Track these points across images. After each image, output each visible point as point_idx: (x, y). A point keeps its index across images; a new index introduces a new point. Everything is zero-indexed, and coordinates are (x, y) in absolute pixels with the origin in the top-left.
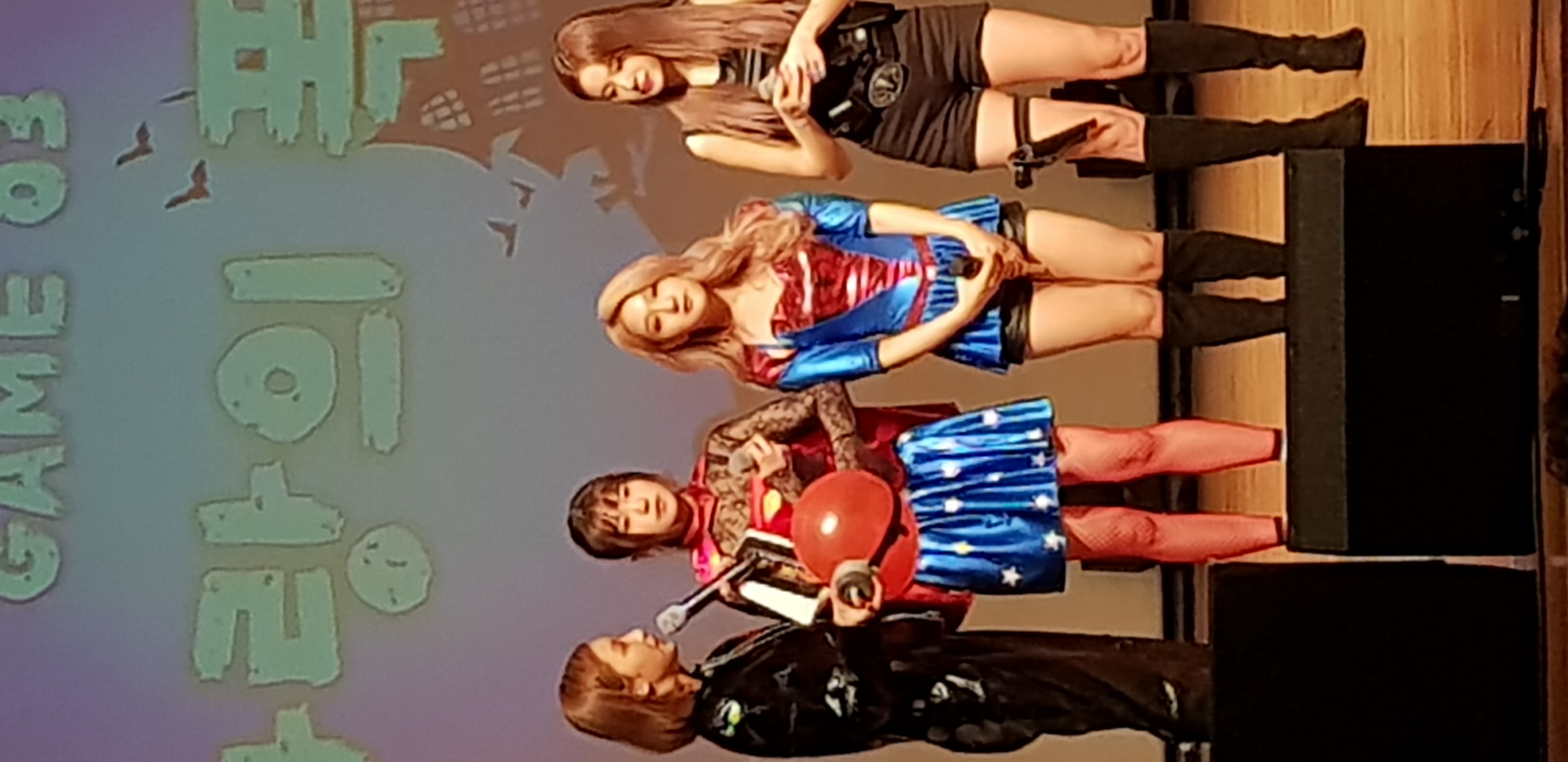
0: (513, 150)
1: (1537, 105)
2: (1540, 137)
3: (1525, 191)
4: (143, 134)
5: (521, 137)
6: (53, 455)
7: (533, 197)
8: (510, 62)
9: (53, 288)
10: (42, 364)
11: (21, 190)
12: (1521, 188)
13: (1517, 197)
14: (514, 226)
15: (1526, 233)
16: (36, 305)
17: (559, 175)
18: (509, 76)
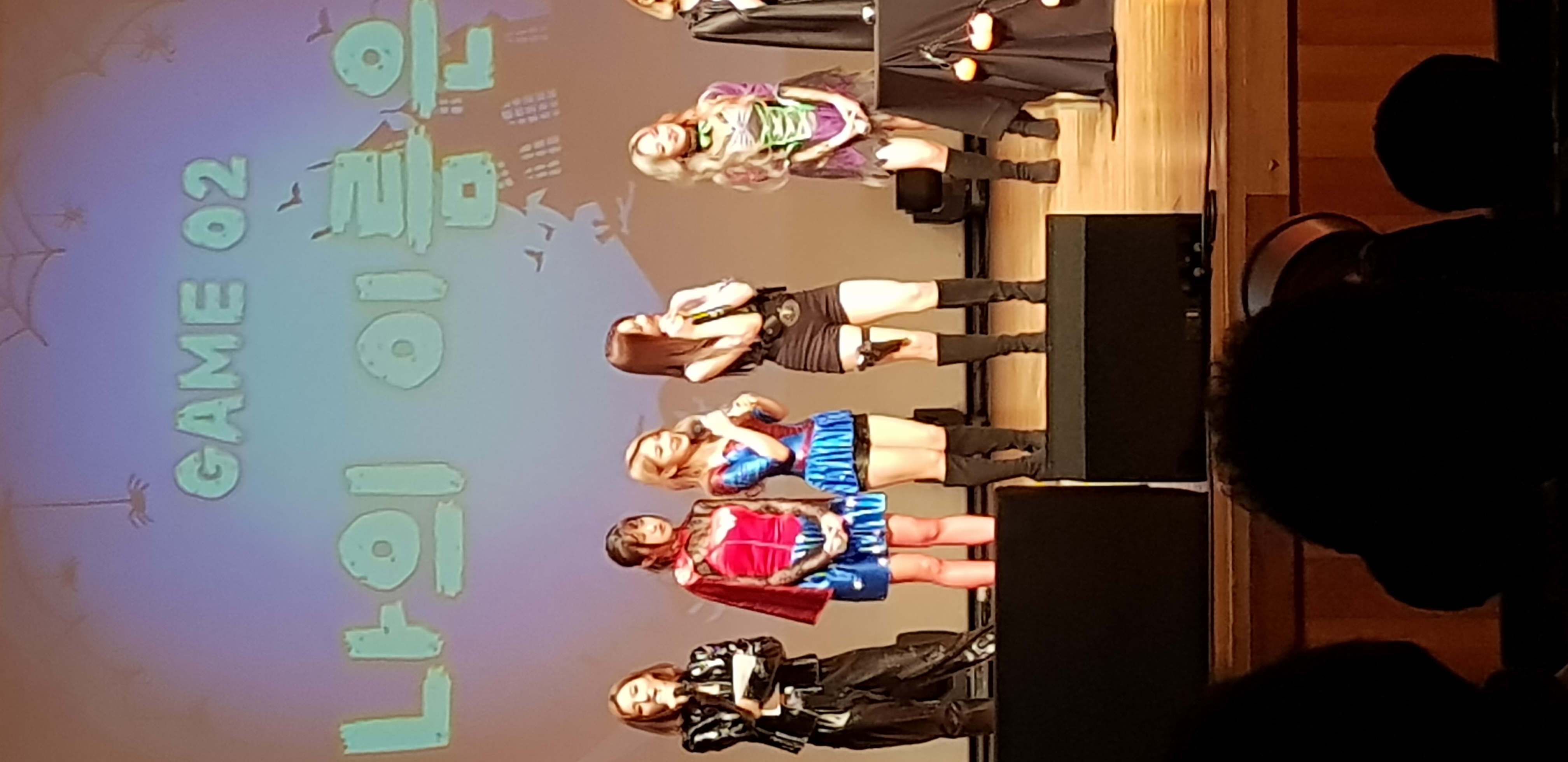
0: (541, 202)
1: (1210, 188)
2: (1212, 210)
3: (1203, 244)
4: (295, 189)
5: (546, 194)
6: (235, 402)
7: (554, 233)
8: (539, 144)
9: (235, 291)
10: (229, 341)
11: (215, 227)
12: (1200, 242)
13: (1197, 247)
14: (541, 253)
15: (1203, 272)
16: (224, 303)
17: (571, 218)
18: (539, 154)
